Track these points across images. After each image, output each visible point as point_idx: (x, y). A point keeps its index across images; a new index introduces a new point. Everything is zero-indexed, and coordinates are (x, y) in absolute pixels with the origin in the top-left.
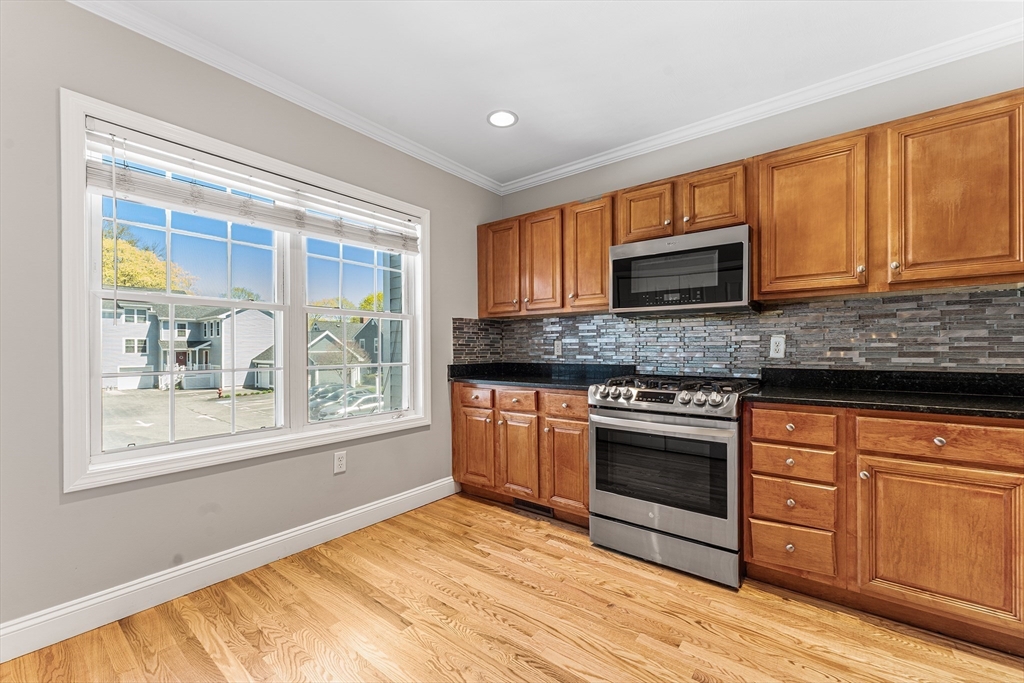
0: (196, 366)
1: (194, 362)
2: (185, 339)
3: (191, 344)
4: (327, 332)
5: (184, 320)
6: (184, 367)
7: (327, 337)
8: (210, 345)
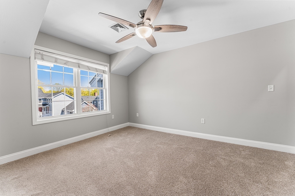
0: (45, 112)
1: (44, 110)
2: (42, 103)
3: (44, 105)
4: (85, 101)
5: (41, 98)
6: (41, 112)
7: (85, 103)
8: (49, 105)
